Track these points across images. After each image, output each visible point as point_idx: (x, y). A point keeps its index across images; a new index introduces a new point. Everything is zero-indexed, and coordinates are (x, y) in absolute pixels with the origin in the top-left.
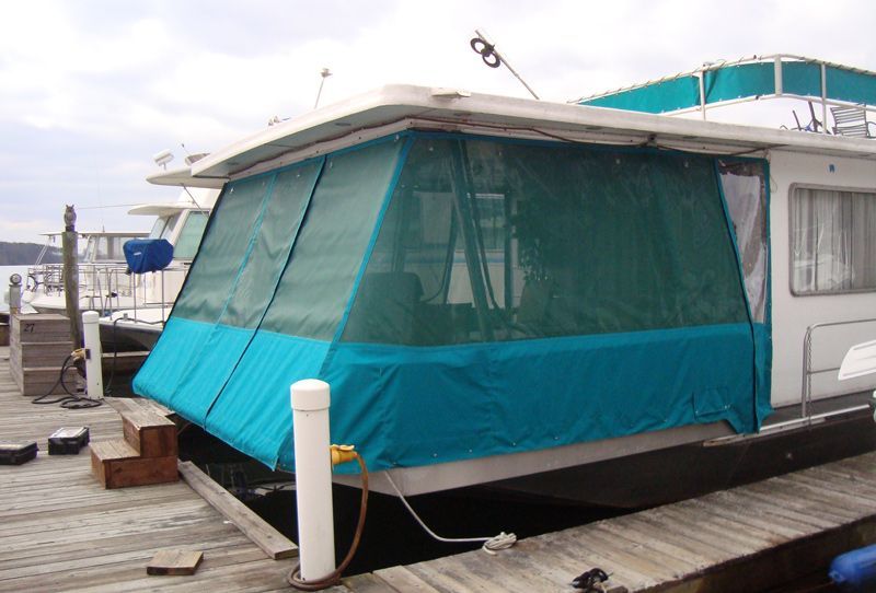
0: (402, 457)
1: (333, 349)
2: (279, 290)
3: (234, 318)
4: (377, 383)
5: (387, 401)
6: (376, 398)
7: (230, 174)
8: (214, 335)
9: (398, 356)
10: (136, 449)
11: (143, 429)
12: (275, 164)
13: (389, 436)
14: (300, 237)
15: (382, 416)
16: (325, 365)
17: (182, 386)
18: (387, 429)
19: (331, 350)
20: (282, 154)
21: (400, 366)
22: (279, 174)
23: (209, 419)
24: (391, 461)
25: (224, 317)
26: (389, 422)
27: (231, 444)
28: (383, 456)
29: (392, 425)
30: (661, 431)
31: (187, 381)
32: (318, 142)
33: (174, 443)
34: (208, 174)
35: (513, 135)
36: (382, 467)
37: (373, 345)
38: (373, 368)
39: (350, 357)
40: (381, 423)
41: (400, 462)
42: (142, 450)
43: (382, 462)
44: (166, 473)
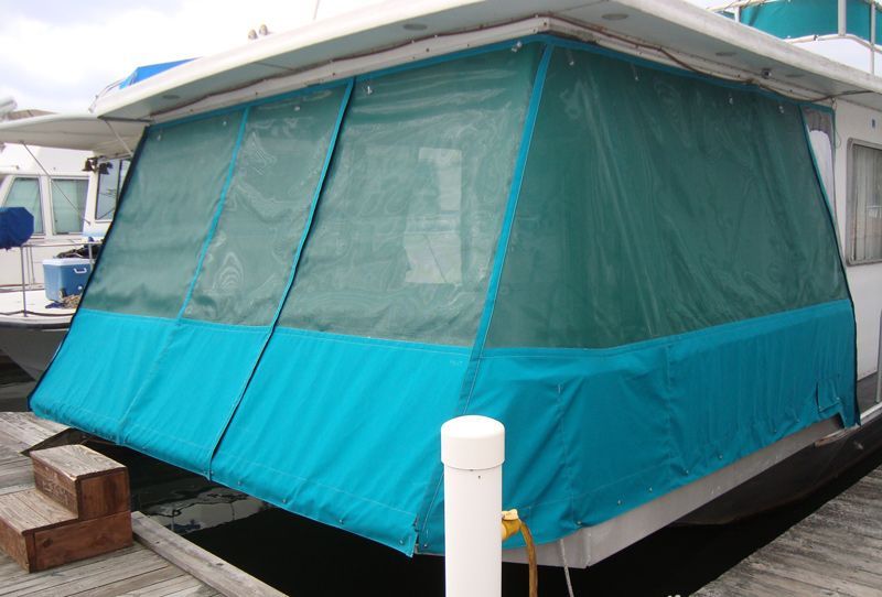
0: (588, 512)
1: (477, 358)
2: (303, 269)
3: (210, 309)
4: (554, 408)
5: (568, 434)
6: (554, 430)
7: (152, 114)
8: (175, 334)
9: (580, 365)
10: (70, 510)
11: (80, 479)
12: (247, 95)
13: (573, 485)
14: (328, 192)
15: (563, 455)
16: (468, 383)
17: (137, 409)
18: (572, 473)
19: (474, 359)
20: (260, 81)
21: (585, 381)
22: (255, 109)
23: (220, 463)
24: (576, 520)
25: (189, 308)
26: (572, 464)
27: (286, 507)
28: (567, 516)
29: (576, 470)
30: (797, 434)
31: (144, 402)
32: (336, 60)
33: (124, 491)
34: (124, 116)
35: (644, 55)
36: (565, 531)
37: (541, 349)
38: (549, 385)
39: (509, 369)
40: (562, 467)
41: (586, 520)
42: (81, 510)
43: (567, 524)
44: (117, 536)
